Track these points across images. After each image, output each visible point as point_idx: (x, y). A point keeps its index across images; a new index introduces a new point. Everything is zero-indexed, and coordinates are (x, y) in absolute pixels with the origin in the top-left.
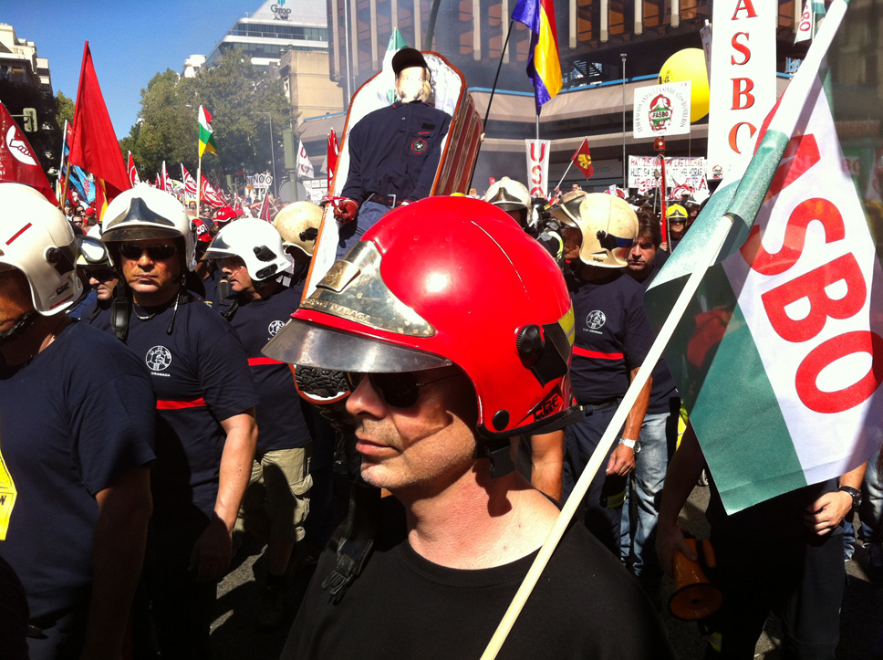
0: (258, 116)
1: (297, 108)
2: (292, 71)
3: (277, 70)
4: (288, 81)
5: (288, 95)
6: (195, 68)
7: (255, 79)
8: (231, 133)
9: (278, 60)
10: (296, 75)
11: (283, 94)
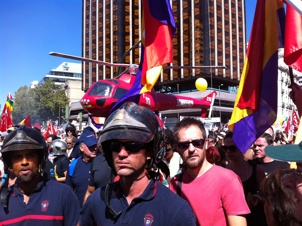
0: (55, 101)
1: (70, 99)
2: (69, 87)
3: (63, 86)
4: (67, 90)
5: (67, 95)
6: (35, 85)
7: (56, 89)
8: (45, 107)
9: (64, 83)
10: (70, 88)
11: (65, 94)
